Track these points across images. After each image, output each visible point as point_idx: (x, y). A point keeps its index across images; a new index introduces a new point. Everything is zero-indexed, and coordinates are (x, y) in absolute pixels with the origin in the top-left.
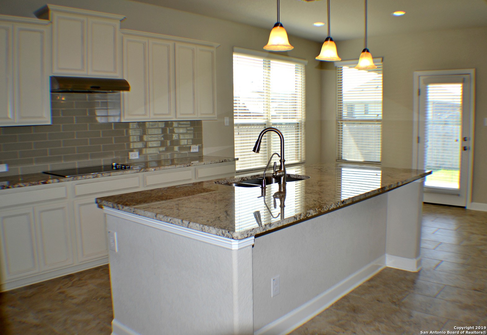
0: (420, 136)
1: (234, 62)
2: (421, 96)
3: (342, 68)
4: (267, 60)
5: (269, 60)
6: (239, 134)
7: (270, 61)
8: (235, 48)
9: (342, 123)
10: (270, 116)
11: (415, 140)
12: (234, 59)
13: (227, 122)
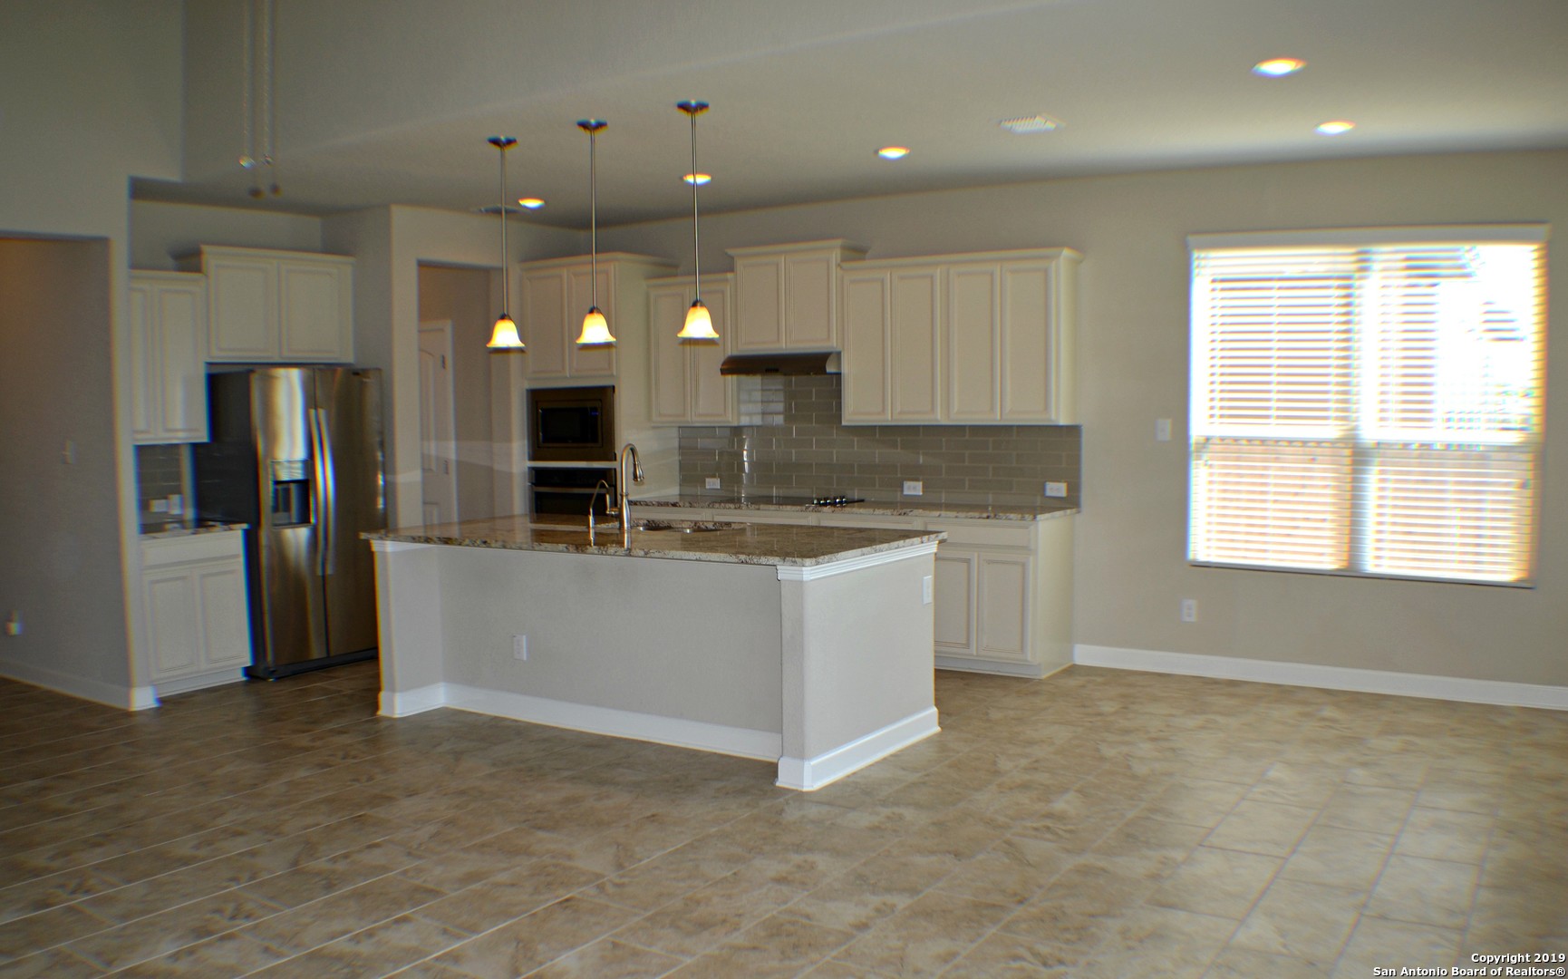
13: (1166, 428)
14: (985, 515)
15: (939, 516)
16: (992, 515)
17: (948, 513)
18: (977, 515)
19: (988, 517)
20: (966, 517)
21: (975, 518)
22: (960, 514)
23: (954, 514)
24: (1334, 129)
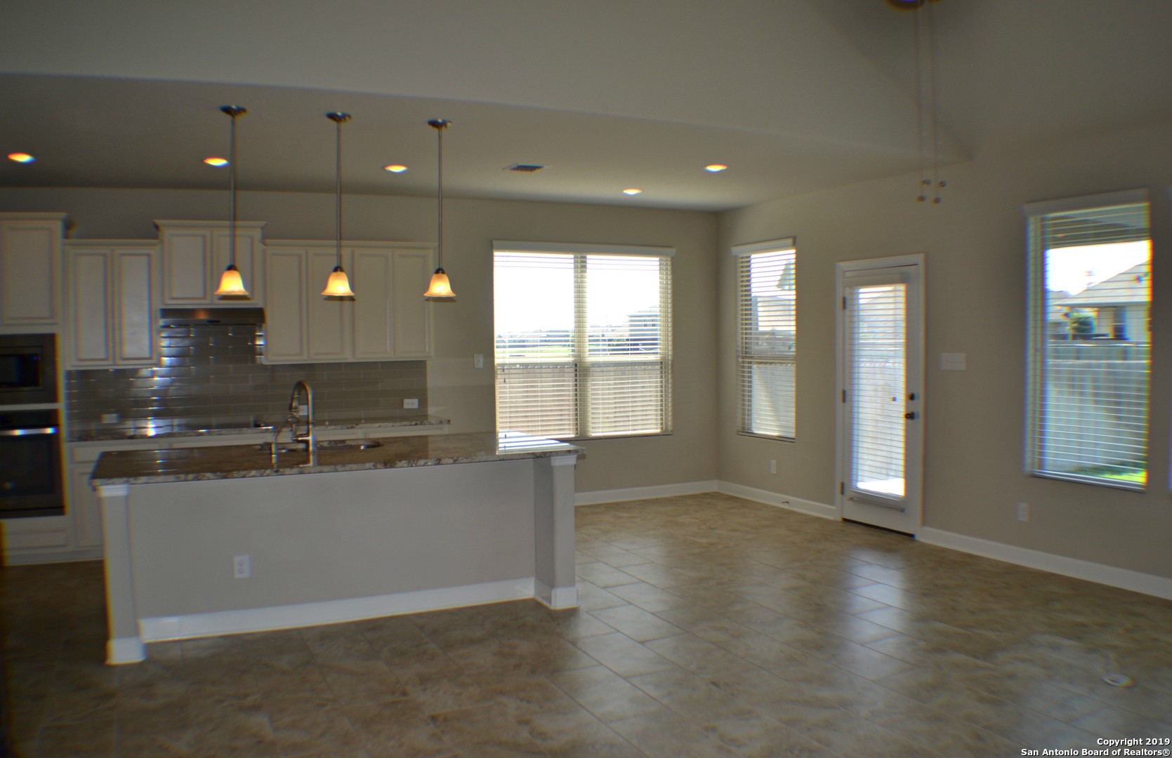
0: (846, 389)
1: (495, 264)
2: (847, 312)
3: (749, 257)
4: (579, 256)
5: (584, 255)
6: (505, 382)
7: (586, 257)
8: (495, 243)
9: (750, 363)
10: (587, 351)
11: (840, 396)
12: (495, 259)
13: (480, 361)
14: (414, 423)
15: (380, 426)
16: (419, 422)
17: (386, 424)
18: (408, 423)
19: (416, 424)
20: (400, 426)
21: (406, 425)
22: (395, 424)
23: (391, 424)
24: (631, 192)
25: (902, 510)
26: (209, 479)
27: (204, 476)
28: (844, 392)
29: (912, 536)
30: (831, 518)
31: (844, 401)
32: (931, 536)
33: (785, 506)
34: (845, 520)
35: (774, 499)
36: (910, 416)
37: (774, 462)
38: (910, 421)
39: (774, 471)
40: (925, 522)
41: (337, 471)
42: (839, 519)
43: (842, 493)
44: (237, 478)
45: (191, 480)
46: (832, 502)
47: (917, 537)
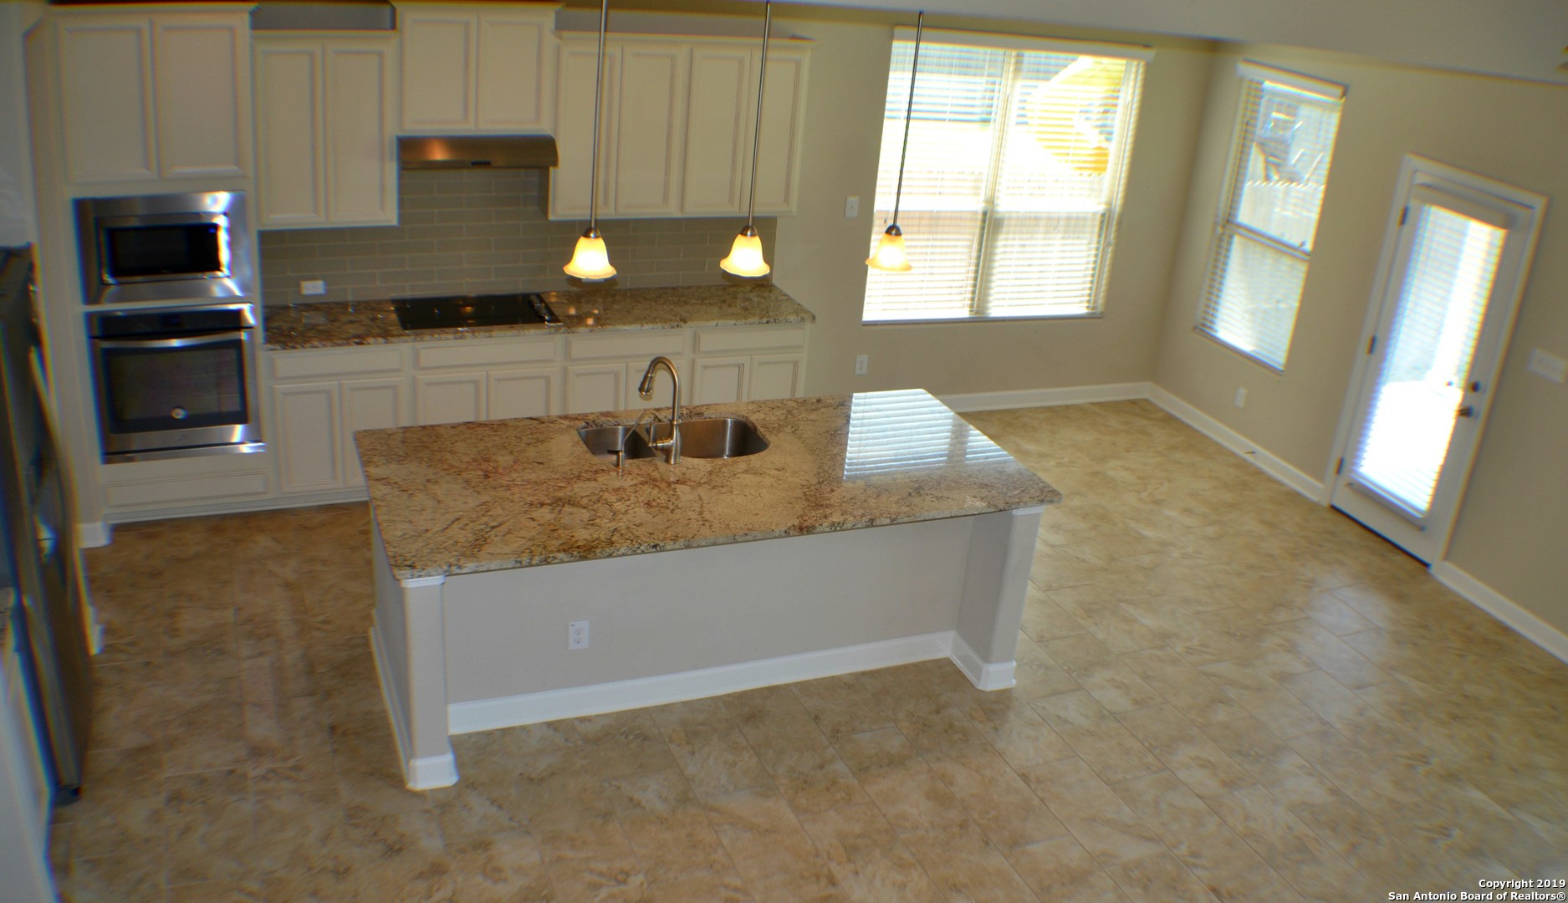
0: (1378, 336)
2: (1406, 228)
5: (1021, 52)
9: (1233, 236)
11: (1366, 341)
13: (853, 208)
15: (716, 325)
25: (1422, 529)
26: (562, 562)
27: (555, 558)
28: (1373, 341)
29: (1426, 565)
30: (1315, 498)
31: (1371, 350)
32: (1452, 577)
33: (1249, 458)
34: (1334, 508)
35: (1237, 442)
36: (1465, 412)
37: (1243, 391)
38: (1463, 419)
39: (1240, 402)
40: (1447, 557)
41: (737, 542)
42: (1325, 503)
43: (1339, 471)
44: (601, 558)
45: (537, 565)
46: (1319, 476)
47: (1433, 570)
